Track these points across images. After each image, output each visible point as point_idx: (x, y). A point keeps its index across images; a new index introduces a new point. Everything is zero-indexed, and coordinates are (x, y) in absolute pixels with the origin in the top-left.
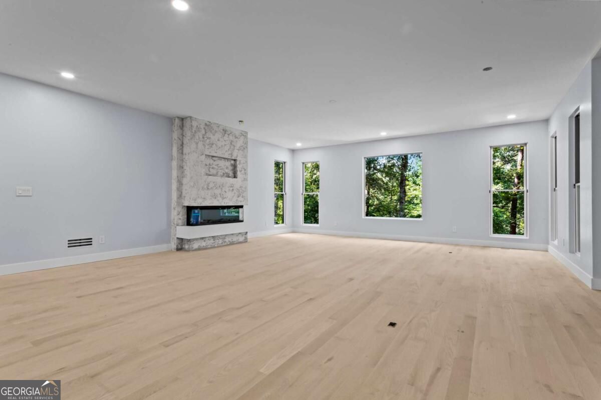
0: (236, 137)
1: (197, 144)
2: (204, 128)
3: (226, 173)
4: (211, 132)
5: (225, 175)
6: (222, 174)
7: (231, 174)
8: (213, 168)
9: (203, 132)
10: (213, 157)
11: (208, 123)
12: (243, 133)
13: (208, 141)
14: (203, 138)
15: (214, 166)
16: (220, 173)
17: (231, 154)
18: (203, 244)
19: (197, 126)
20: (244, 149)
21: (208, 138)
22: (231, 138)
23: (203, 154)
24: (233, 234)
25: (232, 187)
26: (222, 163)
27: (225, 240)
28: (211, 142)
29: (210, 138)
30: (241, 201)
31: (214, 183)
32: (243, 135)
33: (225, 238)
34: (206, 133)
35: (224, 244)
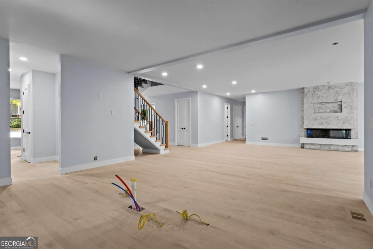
0: (341, 88)
1: (308, 99)
2: (313, 90)
3: (333, 110)
4: (318, 91)
5: (332, 111)
6: (330, 111)
7: (339, 110)
8: (321, 109)
9: (312, 92)
10: (322, 103)
11: (315, 87)
12: (348, 84)
13: (316, 96)
14: (312, 95)
15: (322, 108)
16: (328, 110)
17: (336, 99)
18: (312, 147)
19: (308, 91)
20: (350, 93)
21: (315, 94)
22: (336, 89)
23: (312, 103)
24: (338, 145)
25: (337, 118)
26: (330, 105)
27: (331, 148)
28: (318, 96)
29: (317, 94)
30: (346, 126)
31: (320, 116)
32: (348, 85)
33: (330, 147)
34: (314, 92)
35: (329, 150)
